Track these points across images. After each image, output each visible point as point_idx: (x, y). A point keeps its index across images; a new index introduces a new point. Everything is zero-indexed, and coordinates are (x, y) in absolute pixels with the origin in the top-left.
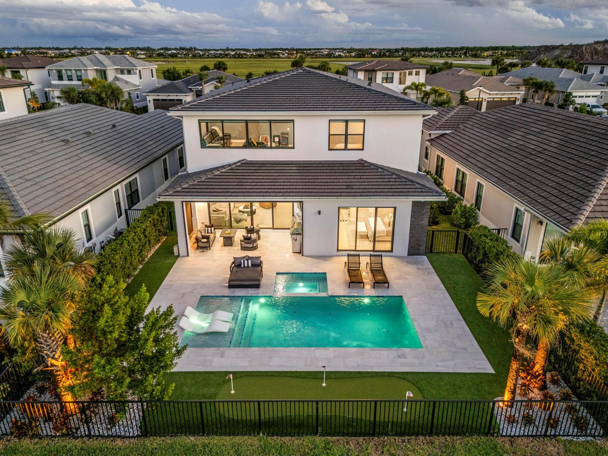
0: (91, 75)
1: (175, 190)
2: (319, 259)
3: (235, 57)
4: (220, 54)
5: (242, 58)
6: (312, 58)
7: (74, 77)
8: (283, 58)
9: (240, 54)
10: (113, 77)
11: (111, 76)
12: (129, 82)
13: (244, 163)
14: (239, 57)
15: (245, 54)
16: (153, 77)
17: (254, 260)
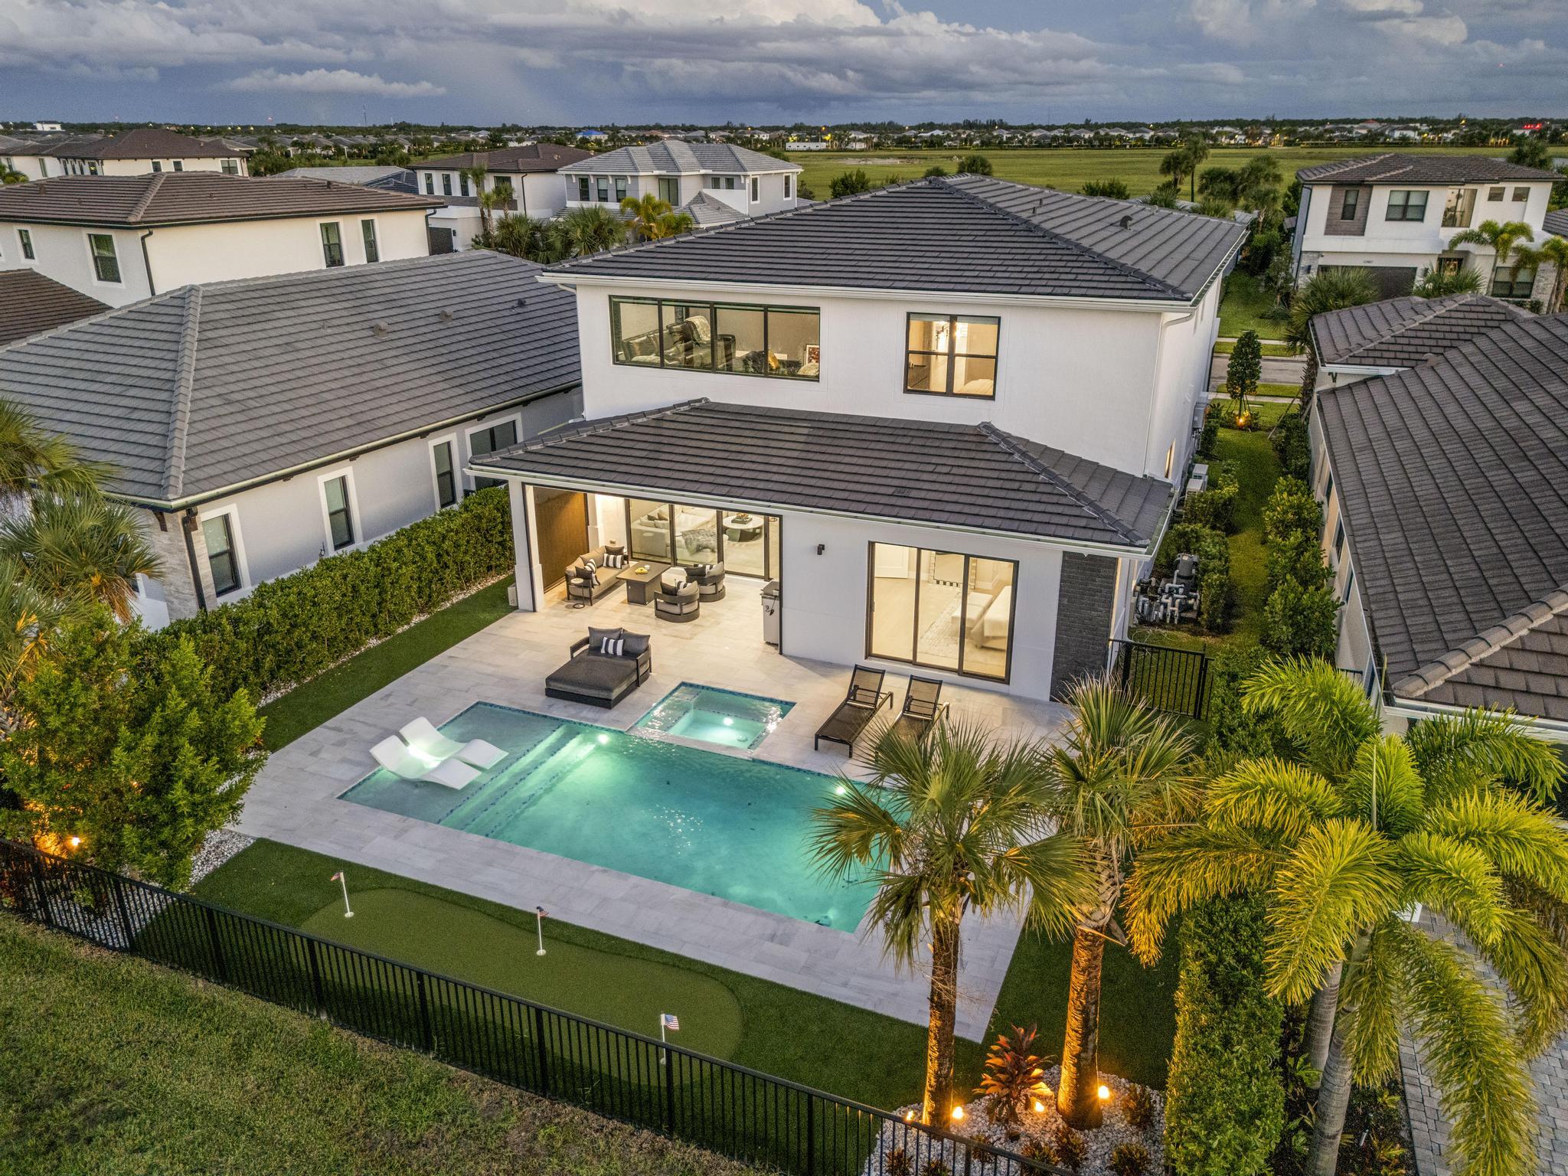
0: (646, 188)
1: (507, 455)
2: (811, 668)
3: (1093, 147)
4: (1055, 138)
5: (1109, 147)
6: (1316, 146)
7: (612, 194)
8: (1228, 146)
9: (1108, 138)
10: (694, 194)
11: (686, 195)
12: (724, 206)
13: (697, 409)
14: (1101, 144)
15: (1120, 138)
16: (787, 195)
17: (630, 641)
